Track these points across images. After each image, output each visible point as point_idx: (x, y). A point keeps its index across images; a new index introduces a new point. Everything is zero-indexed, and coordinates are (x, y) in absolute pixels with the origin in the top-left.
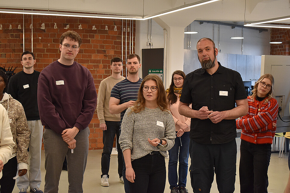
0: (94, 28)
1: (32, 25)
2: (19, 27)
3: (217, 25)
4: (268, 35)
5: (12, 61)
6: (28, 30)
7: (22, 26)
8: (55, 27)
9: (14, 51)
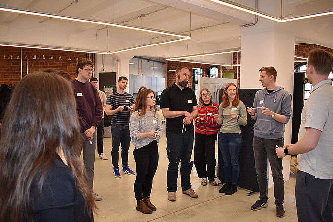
0: (69, 59)
1: (27, 56)
2: (18, 58)
3: (140, 59)
4: (166, 66)
5: (13, 80)
6: (24, 60)
7: (20, 57)
8: (44, 58)
9: (14, 73)
